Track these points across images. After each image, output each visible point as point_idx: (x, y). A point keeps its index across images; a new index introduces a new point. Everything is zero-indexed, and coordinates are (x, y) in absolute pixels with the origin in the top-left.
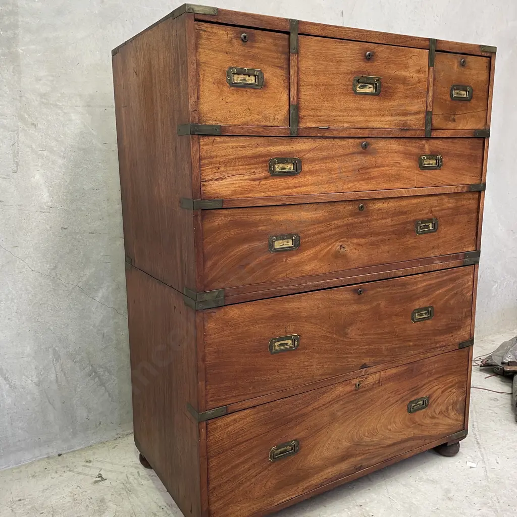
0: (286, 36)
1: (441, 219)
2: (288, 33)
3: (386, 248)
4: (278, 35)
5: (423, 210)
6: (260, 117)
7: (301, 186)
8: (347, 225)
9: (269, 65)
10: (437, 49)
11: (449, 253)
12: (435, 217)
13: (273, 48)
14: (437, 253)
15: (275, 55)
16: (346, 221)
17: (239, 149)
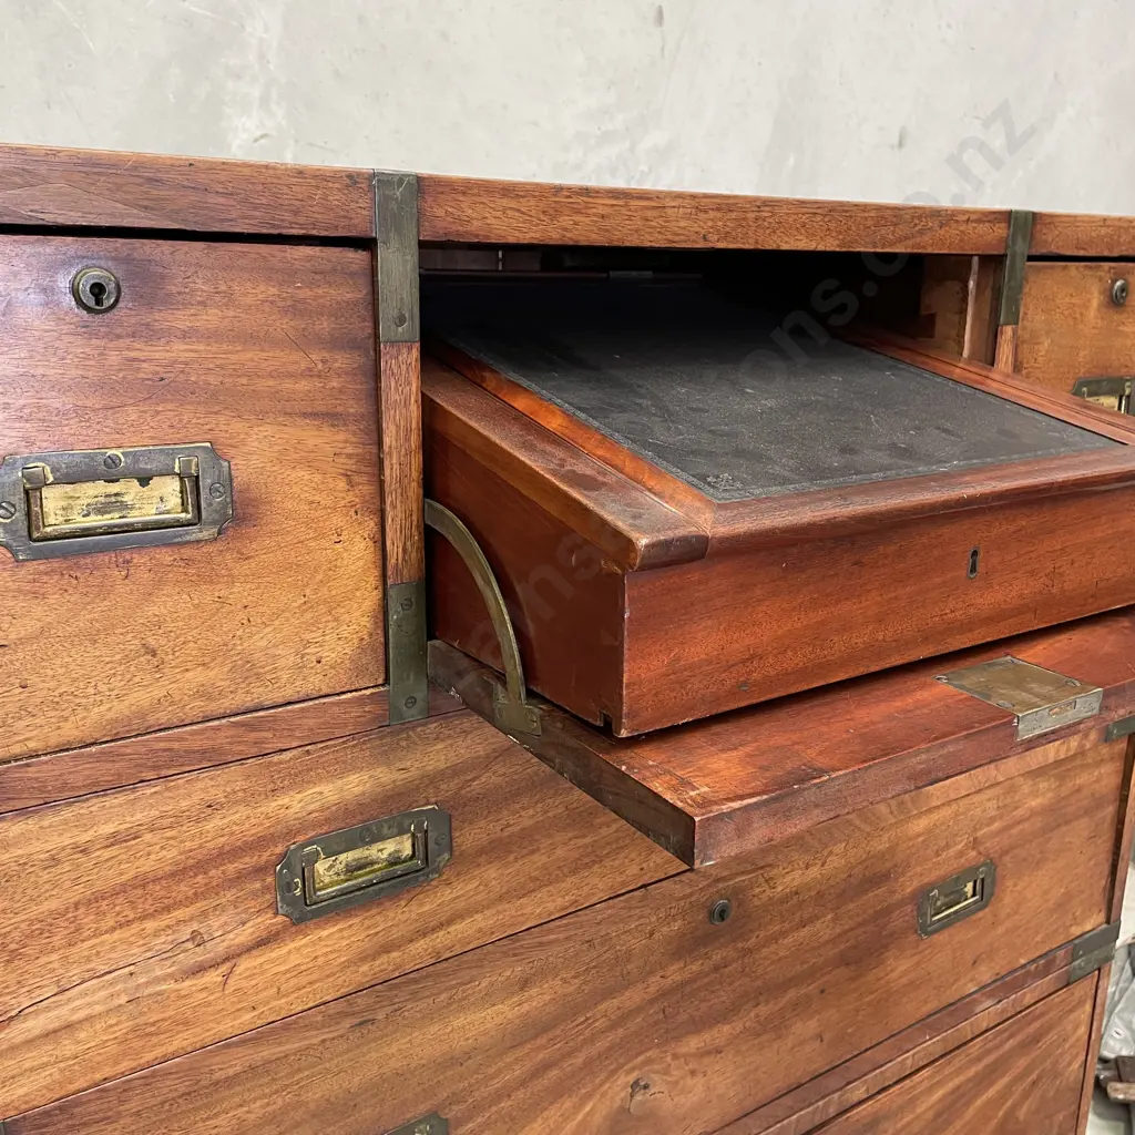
0: (356, 258)
1: (1007, 859)
2: (366, 244)
3: (812, 1025)
4: (309, 259)
5: (947, 846)
6: (216, 675)
7: (450, 922)
8: (663, 994)
9: (261, 417)
10: (1034, 252)
11: (1023, 961)
12: (987, 856)
13: (284, 325)
14: (985, 974)
15: (297, 360)
16: (655, 983)
17: (98, 853)
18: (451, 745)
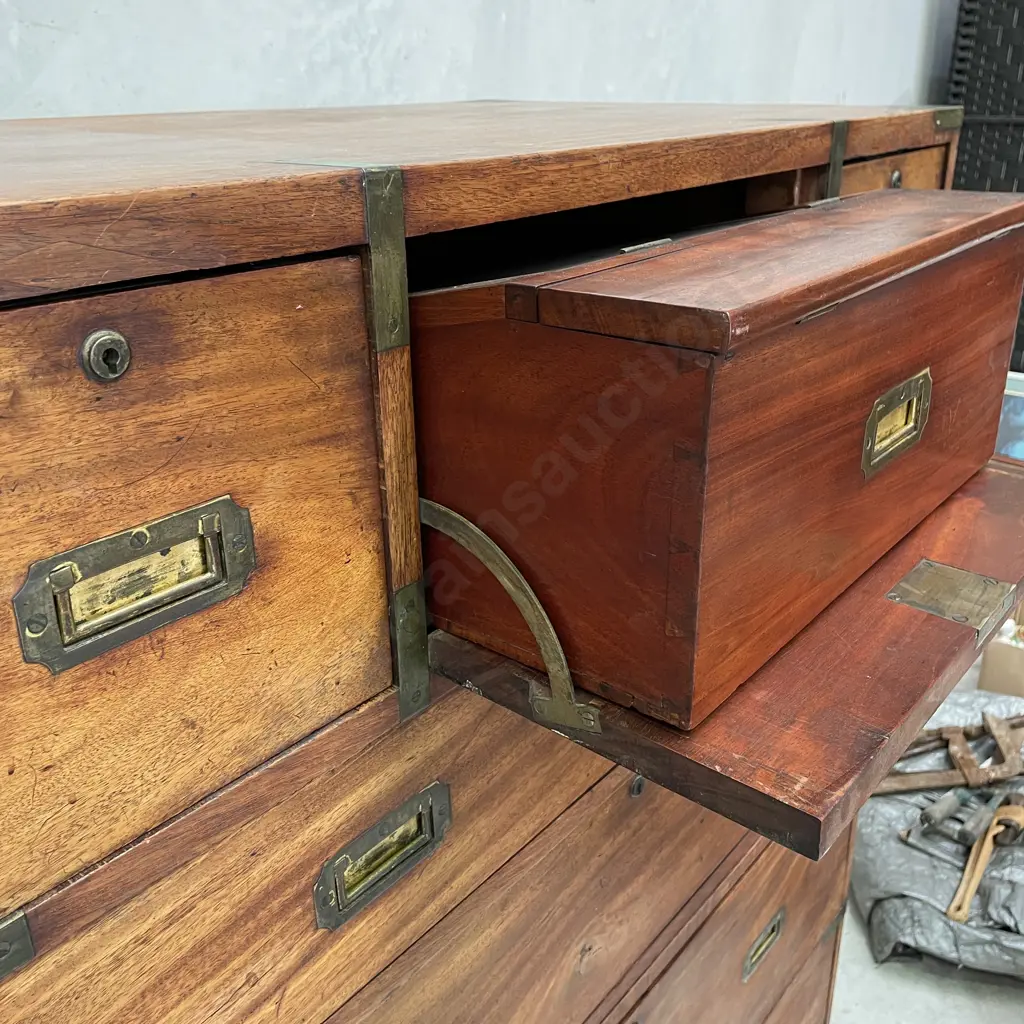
0: (347, 267)
2: (358, 250)
3: (696, 849)
4: (306, 276)
6: (251, 728)
8: (601, 868)
9: (273, 455)
10: (848, 157)
13: (289, 352)
15: (300, 386)
16: (595, 861)
17: (159, 937)
18: (447, 723)
